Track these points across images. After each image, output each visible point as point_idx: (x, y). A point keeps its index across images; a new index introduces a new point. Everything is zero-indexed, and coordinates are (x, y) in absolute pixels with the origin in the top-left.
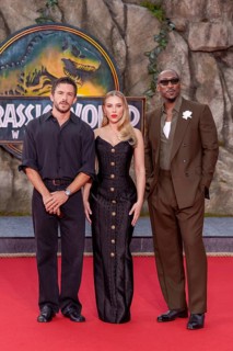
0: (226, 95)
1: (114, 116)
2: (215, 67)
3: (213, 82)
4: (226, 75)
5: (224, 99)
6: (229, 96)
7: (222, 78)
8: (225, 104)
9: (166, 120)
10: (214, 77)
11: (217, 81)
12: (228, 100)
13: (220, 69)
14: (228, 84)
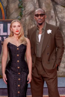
0: (57, 18)
1: (17, 31)
2: (51, 4)
3: (50, 12)
4: (56, 8)
5: (56, 20)
6: (58, 19)
7: (55, 10)
8: (56, 22)
9: (39, 34)
10: (51, 9)
11: (52, 11)
12: (58, 20)
13: (54, 5)
14: (58, 12)
